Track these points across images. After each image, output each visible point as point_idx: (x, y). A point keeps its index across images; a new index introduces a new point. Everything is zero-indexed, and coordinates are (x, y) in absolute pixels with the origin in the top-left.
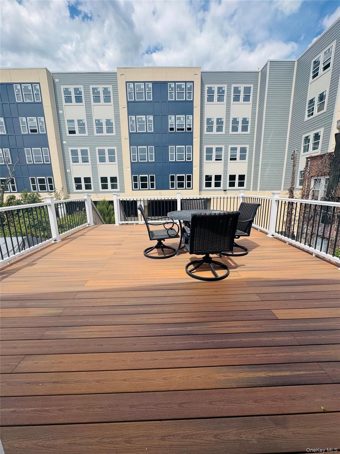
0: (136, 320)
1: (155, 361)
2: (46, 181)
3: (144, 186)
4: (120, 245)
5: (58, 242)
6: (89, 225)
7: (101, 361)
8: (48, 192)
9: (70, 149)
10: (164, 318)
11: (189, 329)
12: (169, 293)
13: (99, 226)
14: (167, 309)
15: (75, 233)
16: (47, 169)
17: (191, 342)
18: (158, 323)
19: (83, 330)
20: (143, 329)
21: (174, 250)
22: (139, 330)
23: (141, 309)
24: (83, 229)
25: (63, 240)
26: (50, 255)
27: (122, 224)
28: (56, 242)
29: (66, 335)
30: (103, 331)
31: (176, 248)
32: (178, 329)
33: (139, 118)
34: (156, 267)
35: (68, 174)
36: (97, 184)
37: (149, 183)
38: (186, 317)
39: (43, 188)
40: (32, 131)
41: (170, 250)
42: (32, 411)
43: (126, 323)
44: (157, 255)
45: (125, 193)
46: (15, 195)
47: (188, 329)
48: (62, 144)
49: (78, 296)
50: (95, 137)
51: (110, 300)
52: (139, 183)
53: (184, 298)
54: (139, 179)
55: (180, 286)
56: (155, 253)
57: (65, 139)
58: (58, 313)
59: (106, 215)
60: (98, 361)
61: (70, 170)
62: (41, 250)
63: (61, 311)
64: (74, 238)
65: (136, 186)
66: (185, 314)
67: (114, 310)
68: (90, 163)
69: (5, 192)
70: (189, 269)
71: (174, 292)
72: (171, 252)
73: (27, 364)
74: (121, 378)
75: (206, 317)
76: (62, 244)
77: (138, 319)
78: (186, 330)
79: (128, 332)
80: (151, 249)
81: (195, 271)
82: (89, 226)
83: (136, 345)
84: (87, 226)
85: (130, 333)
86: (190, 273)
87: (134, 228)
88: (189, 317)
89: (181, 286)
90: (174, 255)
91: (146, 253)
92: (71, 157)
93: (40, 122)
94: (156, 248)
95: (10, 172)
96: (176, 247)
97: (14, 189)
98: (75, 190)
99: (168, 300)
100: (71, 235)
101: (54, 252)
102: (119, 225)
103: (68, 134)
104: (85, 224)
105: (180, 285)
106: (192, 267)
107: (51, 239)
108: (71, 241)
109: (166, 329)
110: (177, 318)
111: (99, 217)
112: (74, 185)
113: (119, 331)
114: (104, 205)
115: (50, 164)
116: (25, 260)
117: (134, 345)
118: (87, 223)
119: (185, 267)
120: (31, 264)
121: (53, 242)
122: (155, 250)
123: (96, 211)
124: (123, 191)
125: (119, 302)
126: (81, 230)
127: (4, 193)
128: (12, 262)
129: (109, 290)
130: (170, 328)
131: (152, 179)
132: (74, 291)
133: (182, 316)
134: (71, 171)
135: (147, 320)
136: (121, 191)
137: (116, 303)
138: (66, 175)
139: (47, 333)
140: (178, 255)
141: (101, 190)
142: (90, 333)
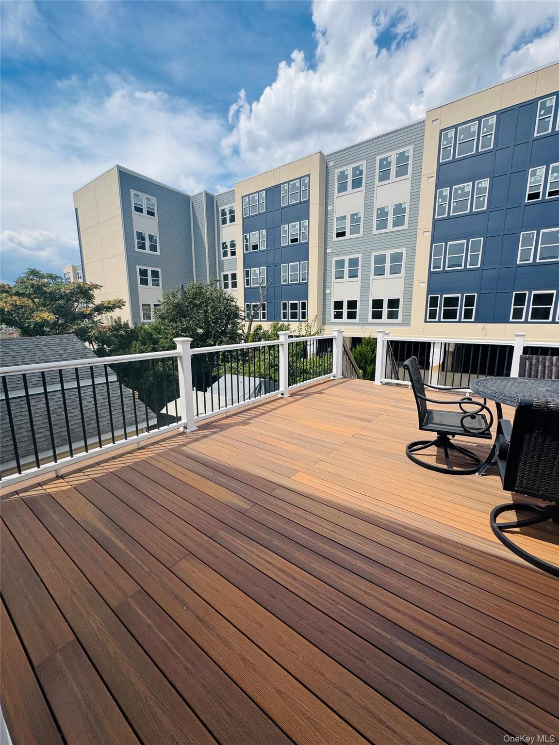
0: (343, 582)
1: (345, 697)
2: (300, 306)
3: (450, 315)
4: (370, 421)
5: (285, 396)
6: (334, 376)
7: (262, 626)
8: (299, 321)
9: (335, 259)
10: (398, 611)
11: (450, 674)
12: (429, 555)
13: (349, 380)
14: (413, 592)
15: (311, 387)
16: (302, 290)
17: (441, 712)
18: (382, 613)
19: (261, 555)
20: (349, 610)
21: (477, 460)
22: (341, 607)
23: (360, 564)
24: (324, 383)
25: (292, 395)
26: (269, 415)
27: (387, 384)
28: (283, 396)
29: (239, 549)
30: (284, 572)
31: (484, 457)
32: (420, 656)
33: (457, 190)
34: (421, 485)
35: (327, 296)
36: (365, 310)
37: (461, 309)
38: (450, 639)
39: (294, 316)
40: (293, 241)
41: (467, 458)
42: (163, 641)
43: (323, 578)
44: (432, 461)
45: (410, 326)
46: (262, 324)
47: (444, 673)
48: (325, 253)
49: (278, 492)
50: (374, 237)
51: (316, 521)
52: (441, 309)
53: (462, 586)
54: (441, 302)
55: (461, 552)
56: (430, 455)
57: (330, 247)
58: (243, 508)
59: (369, 363)
60: (257, 623)
61: (331, 290)
62: (263, 405)
63: (248, 507)
64: (307, 395)
65: (433, 315)
66: (452, 631)
67: (314, 541)
68: (359, 278)
69: (254, 320)
70: (501, 520)
71: (442, 561)
72: (468, 463)
73: (186, 567)
74: (275, 683)
75: (509, 672)
76: (288, 402)
77: (347, 582)
78: (440, 671)
79: (321, 597)
80: (426, 444)
81: (518, 529)
82: (335, 378)
83: (324, 633)
84: (332, 378)
85: (324, 602)
86: (500, 530)
87: (405, 394)
88: (458, 644)
89: (467, 554)
90: (473, 472)
91: (410, 451)
92: (334, 270)
93: (303, 227)
94: (437, 446)
95: (261, 296)
96: (483, 455)
97: (264, 317)
98: (333, 320)
99: (422, 573)
100: (305, 389)
101: (275, 411)
102: (381, 384)
103: (335, 238)
104: (329, 375)
105: (463, 549)
106: (510, 517)
107: (277, 391)
108: (302, 398)
109: (393, 638)
110: (427, 627)
111: (353, 366)
112: (332, 312)
113: (307, 586)
114: (368, 347)
115: (307, 284)
116: (241, 415)
117: (321, 632)
118: (331, 374)
119: (490, 510)
120: (245, 423)
121: (280, 396)
122: (433, 450)
123: (348, 356)
124: (407, 323)
125: (327, 531)
126: (320, 384)
127: (252, 321)
128: (228, 414)
129: (321, 500)
130: (402, 640)
131: (470, 301)
132: (274, 481)
133: (440, 628)
134: (331, 292)
135: (363, 594)
136: (403, 322)
137: (323, 529)
138: (324, 297)
139: (222, 533)
140: (483, 475)
141: (370, 320)
142: (267, 564)
